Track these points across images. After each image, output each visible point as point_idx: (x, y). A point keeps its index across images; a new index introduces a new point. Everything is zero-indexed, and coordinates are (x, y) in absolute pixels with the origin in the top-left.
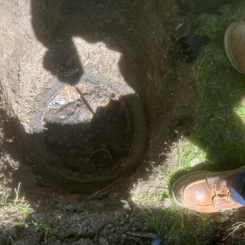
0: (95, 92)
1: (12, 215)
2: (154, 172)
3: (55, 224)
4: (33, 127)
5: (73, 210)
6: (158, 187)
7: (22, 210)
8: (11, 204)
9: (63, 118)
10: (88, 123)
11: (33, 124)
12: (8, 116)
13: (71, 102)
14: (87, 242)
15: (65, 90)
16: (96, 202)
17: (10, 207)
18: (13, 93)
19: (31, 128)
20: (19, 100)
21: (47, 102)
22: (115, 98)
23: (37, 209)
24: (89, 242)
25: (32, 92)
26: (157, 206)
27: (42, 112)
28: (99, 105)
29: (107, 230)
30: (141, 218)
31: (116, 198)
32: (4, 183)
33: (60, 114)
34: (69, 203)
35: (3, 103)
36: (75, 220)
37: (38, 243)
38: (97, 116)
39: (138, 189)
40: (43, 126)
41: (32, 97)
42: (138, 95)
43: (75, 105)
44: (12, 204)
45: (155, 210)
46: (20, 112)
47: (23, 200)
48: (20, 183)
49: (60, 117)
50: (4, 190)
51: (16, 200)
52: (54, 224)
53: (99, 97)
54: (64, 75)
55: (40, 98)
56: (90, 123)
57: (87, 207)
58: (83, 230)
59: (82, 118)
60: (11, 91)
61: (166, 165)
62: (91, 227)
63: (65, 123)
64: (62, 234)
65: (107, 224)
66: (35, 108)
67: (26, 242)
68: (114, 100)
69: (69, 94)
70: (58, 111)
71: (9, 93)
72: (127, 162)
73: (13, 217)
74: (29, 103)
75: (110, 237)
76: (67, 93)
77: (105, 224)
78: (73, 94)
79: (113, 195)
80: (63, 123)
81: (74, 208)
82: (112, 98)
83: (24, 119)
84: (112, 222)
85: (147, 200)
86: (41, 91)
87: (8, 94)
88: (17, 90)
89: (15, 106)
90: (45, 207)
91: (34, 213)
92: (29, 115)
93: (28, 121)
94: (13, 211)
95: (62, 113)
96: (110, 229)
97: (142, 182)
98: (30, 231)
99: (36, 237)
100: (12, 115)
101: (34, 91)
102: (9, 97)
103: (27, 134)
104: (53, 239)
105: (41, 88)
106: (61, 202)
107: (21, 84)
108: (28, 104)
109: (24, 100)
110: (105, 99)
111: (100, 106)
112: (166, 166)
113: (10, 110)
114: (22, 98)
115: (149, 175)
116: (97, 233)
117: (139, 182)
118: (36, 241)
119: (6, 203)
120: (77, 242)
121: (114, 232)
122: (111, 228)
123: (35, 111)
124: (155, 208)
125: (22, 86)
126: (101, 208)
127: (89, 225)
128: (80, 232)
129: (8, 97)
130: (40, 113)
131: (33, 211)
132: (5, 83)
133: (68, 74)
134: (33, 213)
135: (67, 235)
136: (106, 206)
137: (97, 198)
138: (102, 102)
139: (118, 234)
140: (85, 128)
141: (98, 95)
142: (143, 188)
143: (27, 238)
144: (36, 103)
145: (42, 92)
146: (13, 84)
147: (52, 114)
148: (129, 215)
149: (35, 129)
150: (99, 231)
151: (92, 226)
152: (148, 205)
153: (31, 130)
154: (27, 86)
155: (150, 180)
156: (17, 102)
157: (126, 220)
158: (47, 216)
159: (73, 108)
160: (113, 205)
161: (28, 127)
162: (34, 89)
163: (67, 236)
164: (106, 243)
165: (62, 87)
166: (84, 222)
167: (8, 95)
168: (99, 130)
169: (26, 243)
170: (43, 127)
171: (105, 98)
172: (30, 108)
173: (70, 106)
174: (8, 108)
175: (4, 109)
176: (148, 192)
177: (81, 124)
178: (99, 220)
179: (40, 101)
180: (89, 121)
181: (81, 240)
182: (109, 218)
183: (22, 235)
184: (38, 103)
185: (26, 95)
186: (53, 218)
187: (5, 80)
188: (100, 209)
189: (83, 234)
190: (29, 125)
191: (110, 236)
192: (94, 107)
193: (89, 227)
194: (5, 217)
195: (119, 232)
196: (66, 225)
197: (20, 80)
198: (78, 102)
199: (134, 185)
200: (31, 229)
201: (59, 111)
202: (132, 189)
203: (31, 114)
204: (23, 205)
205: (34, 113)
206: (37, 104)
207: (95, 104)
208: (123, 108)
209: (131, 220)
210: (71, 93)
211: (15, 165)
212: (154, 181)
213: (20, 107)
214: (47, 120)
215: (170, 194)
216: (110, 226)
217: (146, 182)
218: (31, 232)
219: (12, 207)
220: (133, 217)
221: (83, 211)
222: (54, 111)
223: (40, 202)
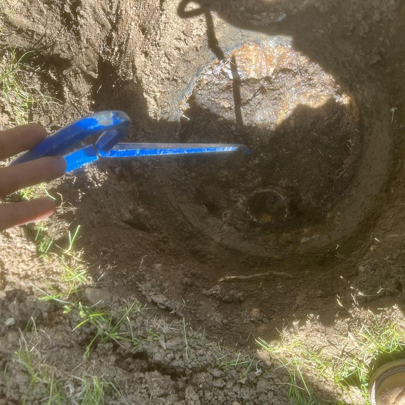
0: (306, 71)
1: (51, 277)
2: (351, 318)
3: (123, 320)
4: (164, 109)
5: (163, 307)
6: (347, 353)
7: (70, 275)
8: (56, 255)
9: (226, 106)
10: (269, 131)
11: (165, 104)
12: (118, 77)
13: (251, 78)
14: (163, 382)
15: (249, 51)
16: (213, 308)
17: (54, 260)
18: (141, 33)
19: (160, 111)
20: (152, 51)
21: (204, 67)
22: (341, 99)
23: (100, 281)
24: (167, 384)
25: (180, 39)
26: (328, 388)
27: (189, 84)
28: (304, 101)
29: (208, 377)
30: (284, 391)
31: (252, 321)
32: (58, 211)
33: (222, 96)
34: (162, 291)
35: (113, 50)
36: (160, 329)
37: (77, 344)
38: (292, 121)
39: (302, 335)
40: (183, 111)
41: (177, 51)
42: (395, 111)
43: (257, 86)
44: (57, 257)
45: (321, 391)
46: (147, 73)
47: (79, 256)
48: (79, 226)
49: (221, 101)
50: (53, 226)
51: (67, 251)
52: (119, 320)
53: (310, 85)
54: (252, 21)
55: (192, 55)
56: (272, 132)
57: (193, 311)
58: (166, 355)
59: (260, 118)
60: (138, 28)
61: (387, 317)
62: (181, 357)
63: (227, 118)
64: (125, 346)
65: (213, 366)
66: (176, 74)
67: (56, 337)
68: (337, 101)
69: (254, 61)
70: (221, 89)
71: (132, 31)
72: (314, 237)
73: (53, 281)
74: (169, 60)
75: (208, 395)
76: (250, 58)
77: (209, 365)
78: (261, 65)
79: (251, 310)
80: (222, 117)
81: (167, 303)
82: (335, 97)
83: (151, 89)
84: (224, 368)
85: (310, 364)
86: (198, 44)
87: (131, 34)
88: (152, 28)
89: (140, 60)
90: (117, 281)
91: (91, 287)
92: (162, 84)
93: (158, 94)
94: (56, 269)
95: (226, 95)
96: (215, 378)
97: (316, 324)
98: (72, 318)
99: (78, 333)
100: (130, 76)
101: (185, 40)
102: (130, 40)
103: (149, 119)
104: (107, 348)
105: (200, 36)
106: (149, 281)
107: (163, 17)
108: (167, 61)
109: (162, 52)
110: (321, 93)
111: (304, 103)
112: (387, 320)
113: (128, 66)
114: (159, 46)
115: (337, 315)
116: (188, 372)
117: (308, 322)
118: (75, 340)
119: (49, 251)
120: (144, 373)
121: (221, 389)
122: (218, 378)
123: (176, 81)
124: (321, 388)
125: (165, 23)
126: (215, 327)
127: (180, 351)
128: (158, 357)
129: (128, 39)
130: (185, 86)
131: (91, 283)
132: (128, 9)
133: (260, 20)
134: (89, 286)
135: (135, 350)
136: (227, 325)
137: (220, 299)
138: (311, 96)
139: (226, 395)
140: (258, 139)
141: (310, 79)
142: (313, 339)
143: (62, 331)
144: (181, 65)
145: (199, 46)
146: (145, 15)
147: (210, 93)
148: (264, 372)
149: (166, 112)
150: (195, 371)
151: (184, 356)
152: (309, 375)
153: (159, 113)
154: (175, 25)
155: (335, 329)
156: (146, 54)
157: (252, 379)
158: (112, 300)
159: (251, 91)
160: (241, 333)
161: (155, 107)
162: (187, 36)
163: (134, 353)
164: (196, 402)
165: (242, 44)
166: (173, 342)
167: (129, 35)
168: (285, 150)
169: (56, 339)
170: (183, 113)
171: (322, 91)
172: (168, 70)
173: (246, 86)
174: (124, 62)
175: (113, 62)
176: (318, 351)
177: (256, 128)
178: (201, 351)
179: (190, 61)
180: (272, 127)
181: (153, 373)
182: (220, 356)
183: (56, 319)
184: (185, 65)
185: (168, 43)
186: (123, 308)
187: (128, 4)
188: (213, 328)
189: (163, 362)
190: (157, 104)
191: (210, 394)
192: (292, 102)
193: (177, 356)
194: (40, 275)
195: (229, 394)
196: (140, 333)
197: (164, 8)
198: (264, 82)
199: (295, 323)
200: (74, 316)
201: (223, 91)
202: (288, 329)
203: (166, 82)
204: (76, 265)
205: (173, 82)
206: (183, 68)
207: (295, 97)
208: (349, 126)
209: (262, 384)
210: (257, 61)
211: (98, 178)
212: (342, 337)
213: (150, 63)
214: (197, 99)
215: (368, 381)
216: (217, 373)
217: (323, 328)
218: (72, 321)
219: (57, 263)
220: (268, 380)
221: (180, 318)
222: (215, 87)
223: (111, 268)
